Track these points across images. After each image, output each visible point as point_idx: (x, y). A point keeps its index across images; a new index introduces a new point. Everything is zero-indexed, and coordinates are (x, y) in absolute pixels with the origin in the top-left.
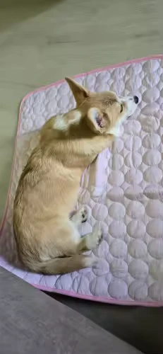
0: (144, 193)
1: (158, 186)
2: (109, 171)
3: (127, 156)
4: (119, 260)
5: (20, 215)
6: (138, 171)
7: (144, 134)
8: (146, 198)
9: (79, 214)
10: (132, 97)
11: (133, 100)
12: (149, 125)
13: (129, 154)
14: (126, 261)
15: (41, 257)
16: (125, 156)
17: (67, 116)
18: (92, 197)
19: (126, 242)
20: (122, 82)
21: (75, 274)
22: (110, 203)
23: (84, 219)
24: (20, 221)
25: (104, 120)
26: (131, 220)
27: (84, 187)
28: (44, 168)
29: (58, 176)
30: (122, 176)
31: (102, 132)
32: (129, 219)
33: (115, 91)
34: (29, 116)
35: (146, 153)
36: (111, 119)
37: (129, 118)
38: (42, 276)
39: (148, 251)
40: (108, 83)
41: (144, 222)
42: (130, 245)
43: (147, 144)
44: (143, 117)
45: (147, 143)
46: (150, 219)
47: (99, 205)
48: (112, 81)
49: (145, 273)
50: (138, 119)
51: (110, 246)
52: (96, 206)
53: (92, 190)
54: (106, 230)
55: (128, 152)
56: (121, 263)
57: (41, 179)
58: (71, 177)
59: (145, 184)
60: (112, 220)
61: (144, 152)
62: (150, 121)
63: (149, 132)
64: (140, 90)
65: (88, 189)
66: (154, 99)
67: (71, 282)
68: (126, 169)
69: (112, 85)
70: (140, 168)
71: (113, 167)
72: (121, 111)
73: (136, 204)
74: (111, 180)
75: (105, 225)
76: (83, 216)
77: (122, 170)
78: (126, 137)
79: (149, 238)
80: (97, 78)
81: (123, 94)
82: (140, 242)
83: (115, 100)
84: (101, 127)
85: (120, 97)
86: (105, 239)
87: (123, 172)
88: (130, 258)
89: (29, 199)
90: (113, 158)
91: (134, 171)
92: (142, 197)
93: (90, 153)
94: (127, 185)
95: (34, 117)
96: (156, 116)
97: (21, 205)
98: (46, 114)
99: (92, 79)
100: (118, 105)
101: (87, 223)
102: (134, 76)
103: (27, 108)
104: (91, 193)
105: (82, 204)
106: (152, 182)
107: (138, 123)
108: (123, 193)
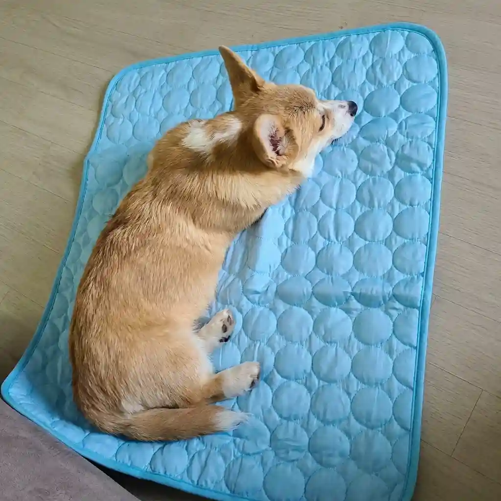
0: (353, 294)
1: (380, 281)
2: (286, 242)
3: (324, 217)
4: (292, 424)
5: (91, 312)
6: (345, 249)
7: (361, 178)
8: (355, 304)
9: (217, 324)
10: (345, 104)
11: (347, 108)
12: (373, 161)
13: (329, 212)
14: (306, 427)
15: (124, 403)
16: (320, 217)
17: (213, 125)
18: (245, 292)
19: (310, 390)
20: (327, 70)
21: (196, 444)
22: (282, 307)
23: (225, 335)
24: (88, 324)
25: (285, 141)
26: (323, 344)
27: (230, 270)
28: (154, 223)
29: (180, 241)
30: (312, 255)
31: (279, 164)
32: (318, 343)
33: (311, 87)
34: (126, 113)
35: (364, 216)
36: (298, 141)
37: (334, 142)
38: (122, 442)
39: (353, 410)
40: (298, 69)
41: (348, 352)
42: (316, 396)
43: (366, 197)
44: (363, 143)
45: (365, 194)
46: (362, 346)
47: (259, 309)
48: (306, 67)
49: (342, 455)
50: (354, 146)
51: (276, 395)
52: (253, 310)
53: (247, 277)
54: (270, 360)
55: (328, 208)
56: (295, 431)
57: (144, 245)
58: (206, 247)
59: (357, 277)
60: (283, 343)
61: (358, 213)
62: (375, 152)
63: (372, 173)
64: (362, 90)
65: (241, 275)
66: (387, 111)
67: (186, 462)
68: (321, 242)
69: (307, 75)
70: (350, 243)
71: (294, 238)
72: (321, 128)
73: (337, 314)
74: (288, 261)
75: (268, 350)
76: (225, 329)
77: (312, 243)
78: (326, 178)
79: (355, 386)
80: (277, 58)
81: (327, 95)
82: (337, 390)
83: (311, 106)
84: (278, 153)
85: (321, 100)
86: (266, 380)
87: (314, 249)
88: (315, 422)
89: (114, 283)
90: (296, 219)
91: (336, 249)
92: (347, 300)
93: (251, 203)
94: (320, 275)
95: (136, 116)
96: (389, 143)
97: (93, 290)
98: (163, 115)
99: (267, 59)
100: (316, 115)
101: (229, 343)
102: (351, 62)
103: (122, 96)
104: (245, 283)
105: (225, 303)
106: (370, 274)
107: (352, 153)
108: (310, 290)
